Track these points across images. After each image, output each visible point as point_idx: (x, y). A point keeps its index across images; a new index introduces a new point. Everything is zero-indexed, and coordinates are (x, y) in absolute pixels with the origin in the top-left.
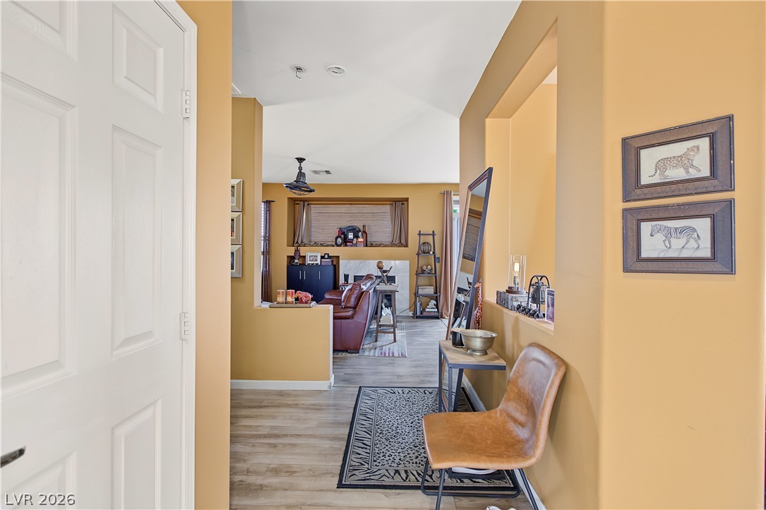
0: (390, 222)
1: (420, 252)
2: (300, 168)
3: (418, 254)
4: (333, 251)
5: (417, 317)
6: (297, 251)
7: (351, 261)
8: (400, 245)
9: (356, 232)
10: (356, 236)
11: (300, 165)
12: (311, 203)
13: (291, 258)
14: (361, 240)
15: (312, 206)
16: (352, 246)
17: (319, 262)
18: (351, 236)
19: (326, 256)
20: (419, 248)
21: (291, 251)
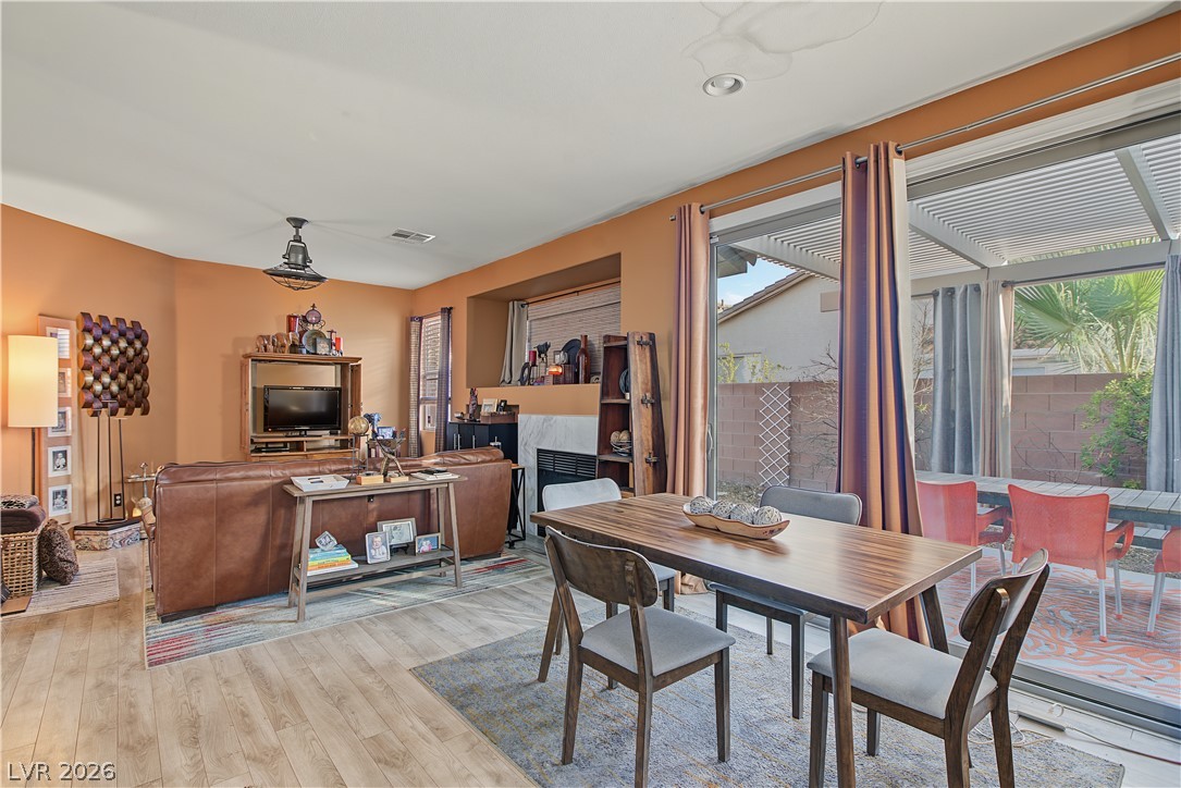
2: (298, 239)
4: (514, 395)
6: (473, 395)
11: (297, 232)
12: (529, 300)
19: (503, 406)
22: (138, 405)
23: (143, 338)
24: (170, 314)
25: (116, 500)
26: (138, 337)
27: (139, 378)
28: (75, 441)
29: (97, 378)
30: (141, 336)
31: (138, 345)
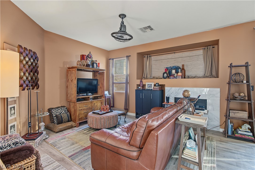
0: (203, 62)
1: (232, 82)
2: (123, 23)
3: (229, 83)
4: (161, 82)
5: (229, 137)
6: (141, 81)
7: (173, 88)
8: (211, 76)
9: (177, 69)
10: (177, 72)
11: (122, 20)
12: (152, 55)
13: (138, 85)
14: (180, 74)
15: (152, 57)
16: (173, 78)
17: (152, 88)
18: (174, 71)
19: (157, 85)
20: (230, 78)
21: (138, 82)
22: (36, 86)
23: (37, 59)
25: (30, 125)
27: (36, 74)
28: (17, 102)
29: (24, 74)
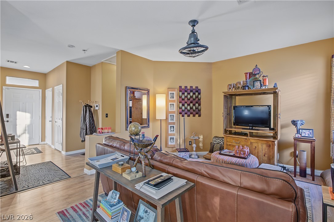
11: (193, 28)
22: (197, 113)
23: (199, 92)
24: (210, 83)
25: (190, 143)
26: (197, 91)
27: (197, 105)
28: (176, 124)
29: (183, 105)
30: (198, 91)
31: (197, 94)
